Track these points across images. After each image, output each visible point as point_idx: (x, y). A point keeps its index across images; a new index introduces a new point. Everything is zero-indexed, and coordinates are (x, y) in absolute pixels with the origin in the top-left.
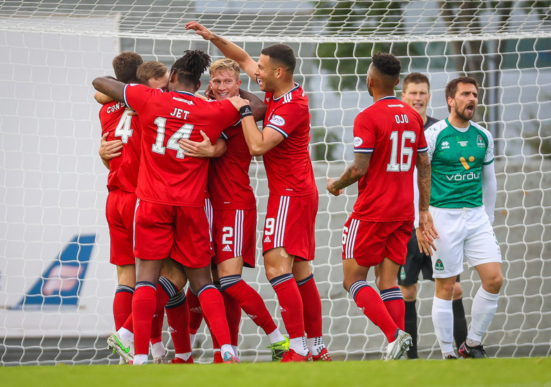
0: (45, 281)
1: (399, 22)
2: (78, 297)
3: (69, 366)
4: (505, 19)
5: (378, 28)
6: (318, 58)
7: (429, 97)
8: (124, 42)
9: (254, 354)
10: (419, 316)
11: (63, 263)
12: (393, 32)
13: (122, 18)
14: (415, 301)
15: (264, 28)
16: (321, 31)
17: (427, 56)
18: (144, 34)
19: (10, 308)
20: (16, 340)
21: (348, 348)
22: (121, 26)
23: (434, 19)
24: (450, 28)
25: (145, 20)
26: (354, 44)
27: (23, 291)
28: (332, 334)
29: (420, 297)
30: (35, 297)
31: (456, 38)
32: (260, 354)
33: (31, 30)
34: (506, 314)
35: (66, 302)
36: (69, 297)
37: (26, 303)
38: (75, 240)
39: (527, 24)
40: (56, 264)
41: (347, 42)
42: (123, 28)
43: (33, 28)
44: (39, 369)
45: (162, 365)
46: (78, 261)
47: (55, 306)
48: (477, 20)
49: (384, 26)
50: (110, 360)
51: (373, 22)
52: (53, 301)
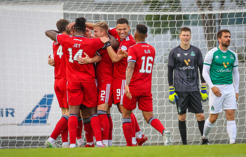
0: (33, 113)
1: (179, 6)
2: (46, 120)
3: (43, 149)
4: (222, 5)
5: (170, 9)
6: (145, 21)
7: (191, 37)
8: (65, 15)
9: (119, 143)
10: (187, 127)
11: (40, 106)
12: (176, 10)
13: (64, 5)
14: (185, 121)
15: (123, 9)
16: (146, 10)
17: (190, 20)
18: (73, 11)
19: (18, 125)
20: (21, 138)
21: (158, 141)
22: (64, 8)
23: (193, 5)
24: (200, 9)
25: (74, 6)
26: (160, 15)
27: (24, 118)
28: (151, 134)
29: (188, 119)
30: (29, 120)
31: (202, 13)
32: (122, 143)
33: (27, 10)
34: (224, 126)
35: (42, 122)
36: (43, 120)
37: (25, 123)
38: (45, 96)
39: (232, 7)
40: (37, 106)
41: (157, 14)
42: (64, 9)
43: (28, 9)
44: (31, 150)
45: (81, 148)
46: (46, 105)
47: (37, 124)
48: (211, 5)
49: (173, 8)
50: (60, 146)
51: (168, 6)
52: (36, 122)
